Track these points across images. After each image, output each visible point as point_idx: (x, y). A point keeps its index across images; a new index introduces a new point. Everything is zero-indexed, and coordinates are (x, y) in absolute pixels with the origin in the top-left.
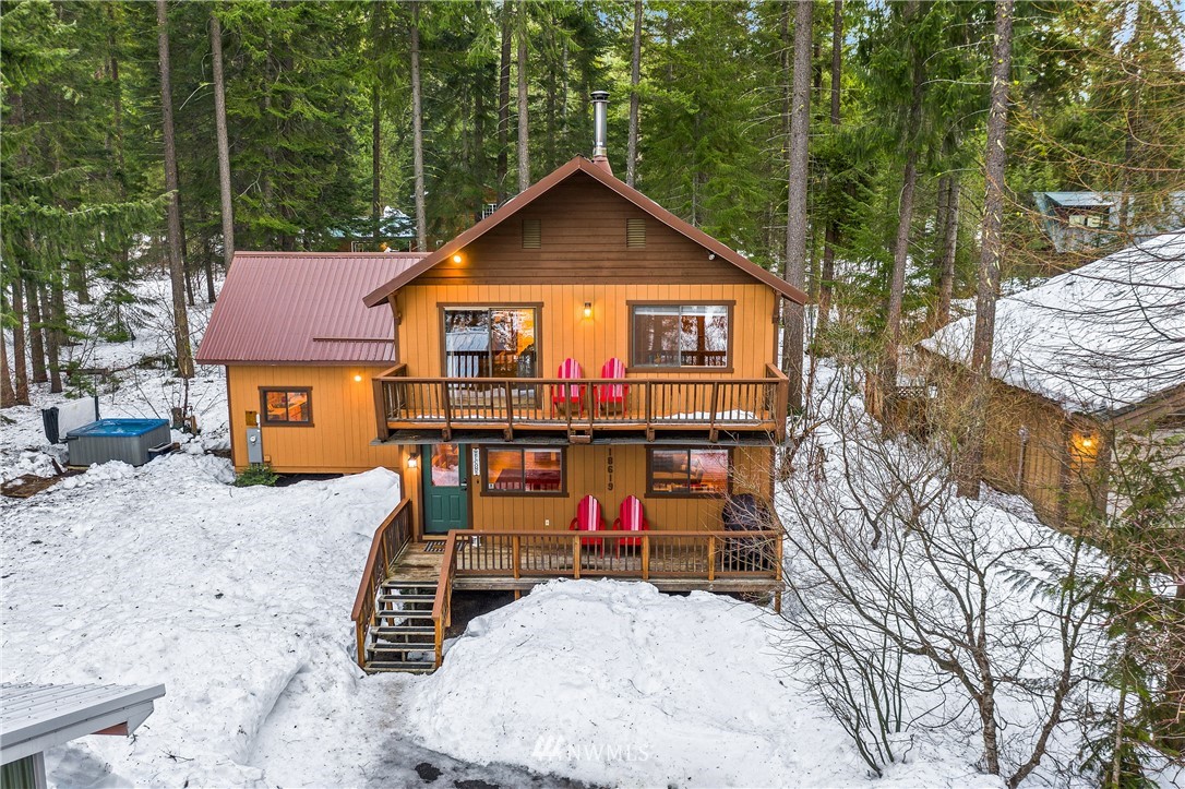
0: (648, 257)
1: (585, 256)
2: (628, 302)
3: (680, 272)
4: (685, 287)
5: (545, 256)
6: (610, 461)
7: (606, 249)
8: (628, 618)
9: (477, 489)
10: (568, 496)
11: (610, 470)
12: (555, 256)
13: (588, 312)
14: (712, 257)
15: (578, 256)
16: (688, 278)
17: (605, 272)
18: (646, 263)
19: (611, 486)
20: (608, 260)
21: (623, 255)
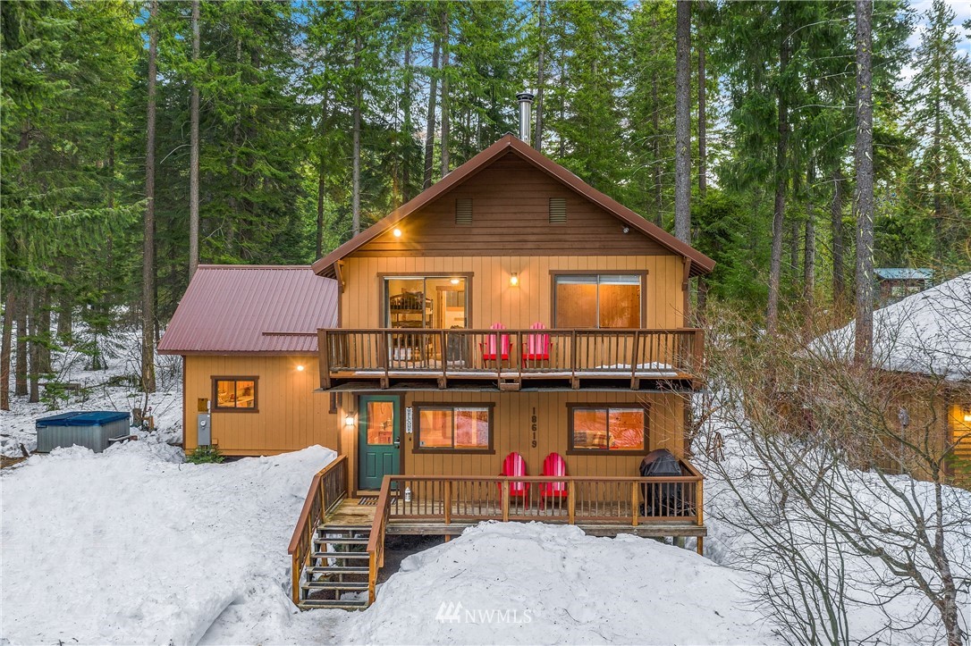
0: (569, 232)
1: (512, 231)
2: (551, 272)
3: (597, 245)
4: (603, 259)
5: (475, 231)
6: (534, 419)
7: (531, 224)
8: (558, 555)
9: (409, 446)
10: (494, 453)
11: (534, 428)
12: (485, 231)
13: (514, 281)
14: (626, 230)
15: (505, 231)
16: (605, 250)
17: (530, 245)
18: (567, 237)
19: (535, 445)
20: (533, 234)
21: (546, 230)
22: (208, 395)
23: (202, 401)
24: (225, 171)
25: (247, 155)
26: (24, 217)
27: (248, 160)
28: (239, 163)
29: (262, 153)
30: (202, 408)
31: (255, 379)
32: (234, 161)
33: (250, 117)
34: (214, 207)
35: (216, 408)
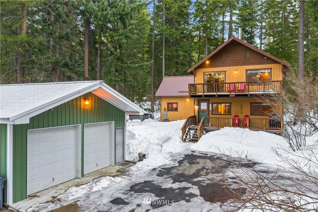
0: (250, 59)
1: (236, 60)
2: (246, 70)
3: (258, 62)
4: (259, 66)
5: (226, 61)
6: (241, 106)
7: (240, 58)
9: (211, 113)
10: (231, 115)
11: (241, 109)
12: (229, 60)
13: (236, 72)
14: (266, 58)
15: (234, 60)
16: (260, 63)
17: (240, 63)
18: (250, 61)
19: (242, 113)
20: (241, 60)
21: (245, 59)
22: (166, 107)
23: (165, 108)
24: (171, 54)
25: (177, 50)
26: (128, 66)
27: (177, 51)
28: (175, 52)
29: (180, 49)
30: (165, 110)
31: (177, 103)
32: (174, 51)
33: (178, 40)
34: (168, 64)
35: (168, 110)
